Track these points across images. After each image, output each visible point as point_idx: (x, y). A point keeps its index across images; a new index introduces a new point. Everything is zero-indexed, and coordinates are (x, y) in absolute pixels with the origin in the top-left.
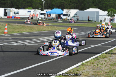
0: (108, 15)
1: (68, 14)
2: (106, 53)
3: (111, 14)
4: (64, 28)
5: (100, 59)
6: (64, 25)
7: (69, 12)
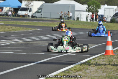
0: (87, 10)
1: (28, 8)
2: (81, 65)
3: (93, 9)
4: (21, 28)
5: (72, 73)
6: (22, 24)
7: (30, 5)
